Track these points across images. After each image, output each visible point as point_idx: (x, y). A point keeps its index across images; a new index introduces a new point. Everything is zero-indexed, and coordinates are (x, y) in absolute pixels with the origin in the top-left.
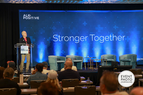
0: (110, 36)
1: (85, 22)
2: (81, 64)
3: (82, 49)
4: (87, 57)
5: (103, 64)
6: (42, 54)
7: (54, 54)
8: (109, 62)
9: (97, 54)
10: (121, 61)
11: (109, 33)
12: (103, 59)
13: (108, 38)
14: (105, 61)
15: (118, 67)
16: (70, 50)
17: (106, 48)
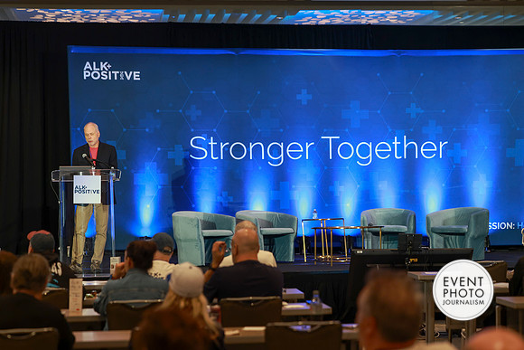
0: (396, 143)
1: (304, 91)
2: (289, 241)
3: (295, 189)
4: (313, 216)
5: (368, 244)
6: (148, 206)
7: (194, 206)
8: (389, 235)
9: (348, 205)
10: (434, 231)
11: (390, 130)
12: (370, 226)
13: (386, 147)
14: (376, 234)
15: (423, 252)
16: (251, 193)
17: (380, 186)
